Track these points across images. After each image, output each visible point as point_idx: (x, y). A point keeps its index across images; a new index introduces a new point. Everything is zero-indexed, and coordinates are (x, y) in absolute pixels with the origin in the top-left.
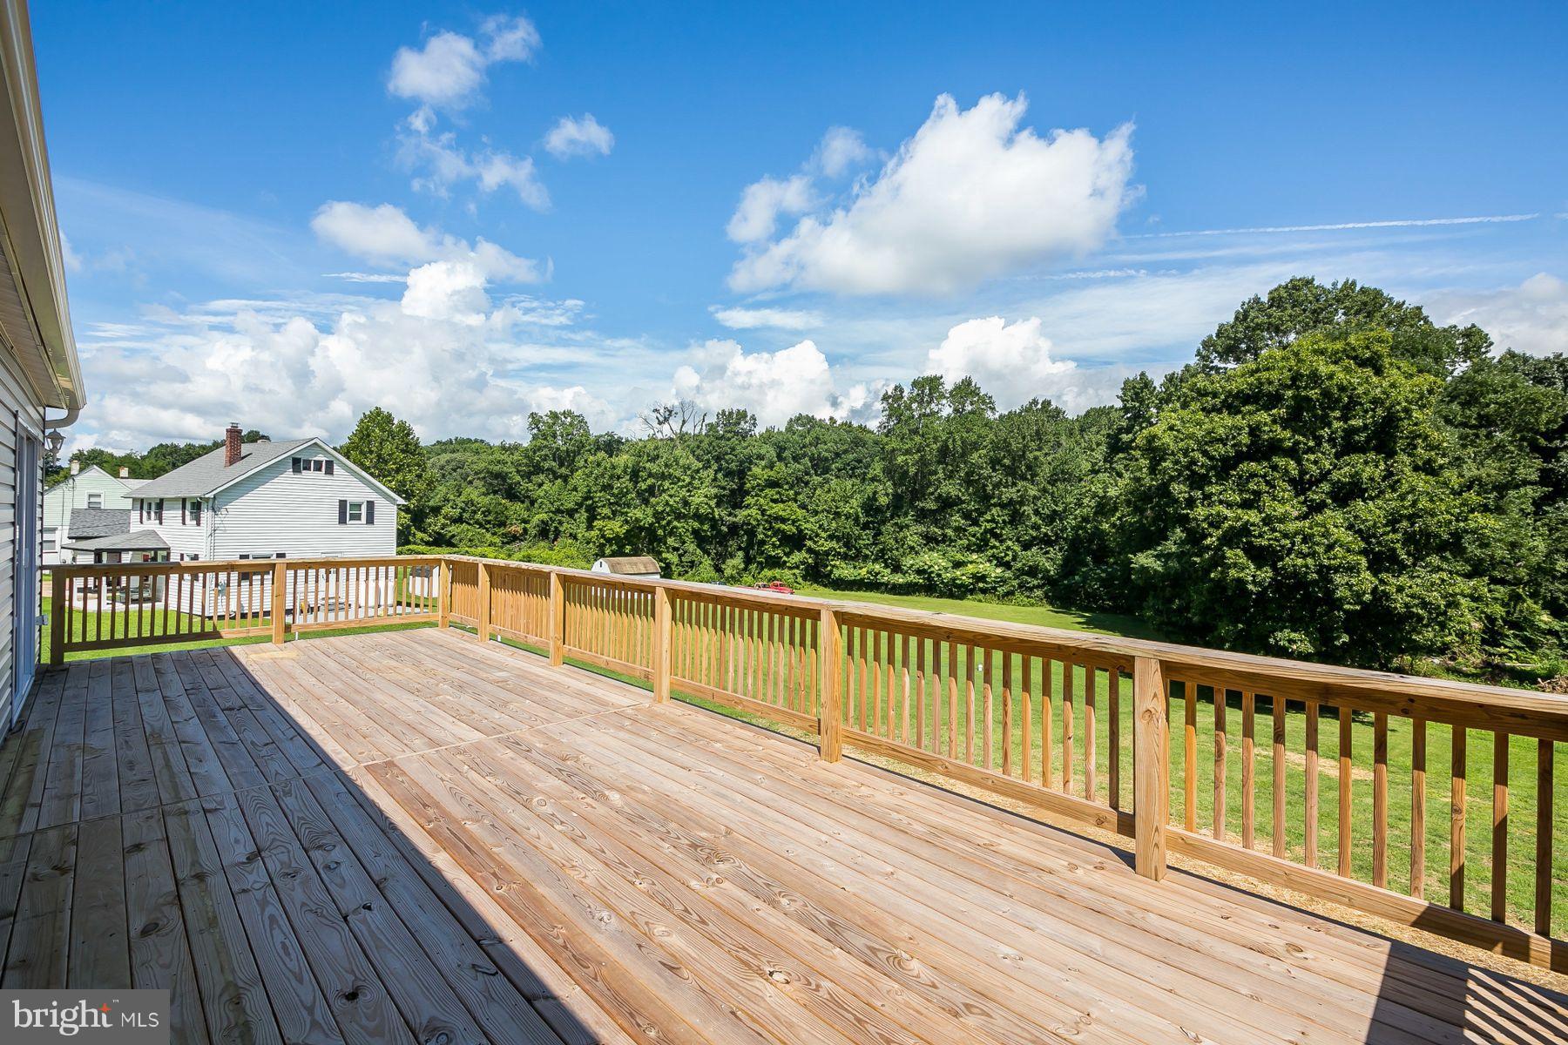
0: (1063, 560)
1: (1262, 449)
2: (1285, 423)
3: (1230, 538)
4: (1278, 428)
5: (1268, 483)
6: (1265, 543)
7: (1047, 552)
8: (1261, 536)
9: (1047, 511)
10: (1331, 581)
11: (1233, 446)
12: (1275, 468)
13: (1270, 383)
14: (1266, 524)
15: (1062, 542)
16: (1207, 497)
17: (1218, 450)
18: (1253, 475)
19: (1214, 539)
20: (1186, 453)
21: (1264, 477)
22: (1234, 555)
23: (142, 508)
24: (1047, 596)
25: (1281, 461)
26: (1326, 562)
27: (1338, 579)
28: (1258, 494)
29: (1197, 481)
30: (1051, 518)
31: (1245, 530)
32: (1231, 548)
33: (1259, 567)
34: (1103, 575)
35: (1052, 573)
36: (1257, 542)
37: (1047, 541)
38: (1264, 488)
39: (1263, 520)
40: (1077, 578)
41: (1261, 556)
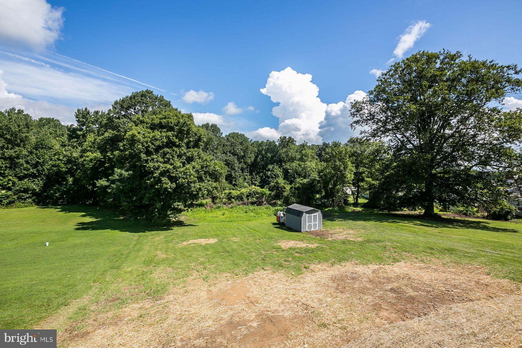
0: (43, 184)
1: (170, 144)
2: (177, 137)
3: (162, 174)
4: (174, 138)
5: (172, 155)
6: (174, 175)
7: (34, 181)
8: (173, 173)
9: (34, 162)
10: (190, 186)
11: (161, 142)
12: (173, 151)
13: (171, 123)
14: (174, 169)
15: (42, 176)
16: (153, 159)
17: (157, 143)
18: (168, 153)
19: (157, 174)
20: (147, 142)
21: (170, 153)
22: (164, 179)
24: (34, 201)
25: (176, 149)
26: (190, 180)
27: (192, 185)
28: (169, 159)
29: (148, 153)
30: (35, 166)
31: (168, 171)
32: (163, 177)
33: (172, 183)
34: (65, 189)
35: (37, 190)
36: (172, 175)
37: (34, 176)
38: (171, 157)
39: (173, 168)
40: (51, 192)
41: (172, 179)
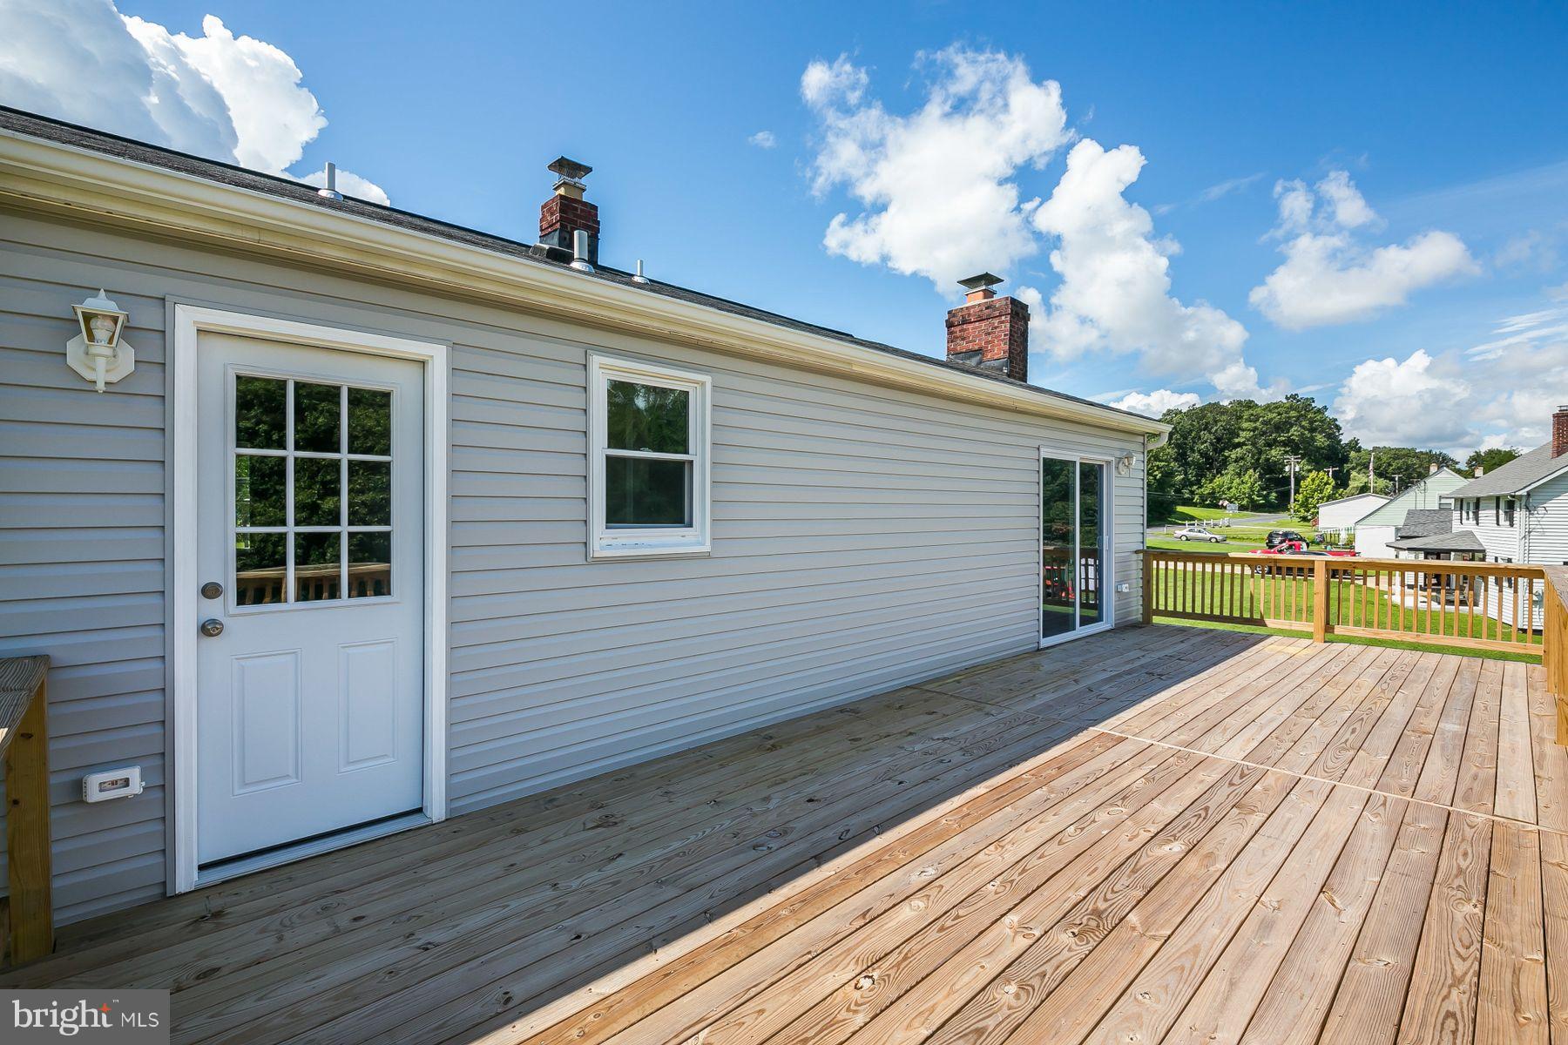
23: (1461, 509)
